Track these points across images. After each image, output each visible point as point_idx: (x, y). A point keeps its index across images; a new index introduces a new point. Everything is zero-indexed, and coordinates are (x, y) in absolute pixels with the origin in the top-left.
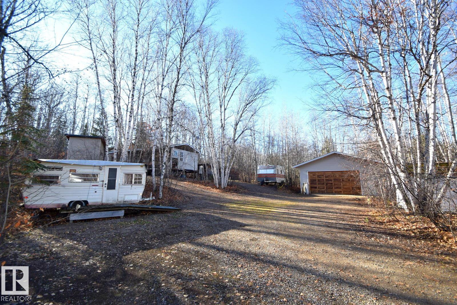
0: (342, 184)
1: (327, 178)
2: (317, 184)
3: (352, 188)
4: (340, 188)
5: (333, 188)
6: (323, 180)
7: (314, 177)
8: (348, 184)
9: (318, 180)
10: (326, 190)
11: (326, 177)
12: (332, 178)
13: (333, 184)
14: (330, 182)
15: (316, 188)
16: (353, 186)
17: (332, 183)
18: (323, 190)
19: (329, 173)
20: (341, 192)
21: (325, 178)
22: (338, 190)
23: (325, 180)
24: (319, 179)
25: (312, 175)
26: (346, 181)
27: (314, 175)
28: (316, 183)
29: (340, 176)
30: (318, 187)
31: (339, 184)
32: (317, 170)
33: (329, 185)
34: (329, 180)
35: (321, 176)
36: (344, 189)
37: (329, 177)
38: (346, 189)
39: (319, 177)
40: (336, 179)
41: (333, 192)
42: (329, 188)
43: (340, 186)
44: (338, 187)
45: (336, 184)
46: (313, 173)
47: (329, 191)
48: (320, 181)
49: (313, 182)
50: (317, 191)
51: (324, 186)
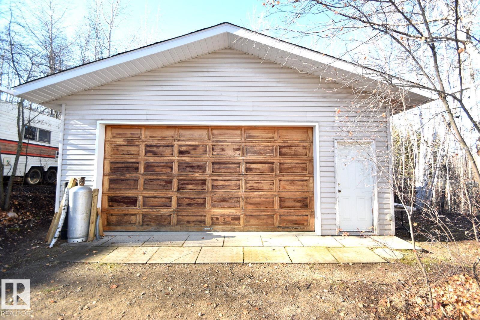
0: (242, 183)
1: (187, 159)
2: (141, 182)
3: (282, 200)
4: (235, 202)
5: (208, 200)
6: (169, 165)
7: (133, 150)
8: (265, 185)
9: (149, 167)
10: (177, 212)
11: (181, 153)
12: (207, 159)
13: (209, 184)
14: (198, 176)
15: (133, 202)
16: (284, 195)
17: (203, 182)
18: (164, 211)
19: (196, 134)
20: (237, 218)
21: (176, 158)
22: (227, 211)
23: (175, 166)
24: (152, 159)
25: (120, 141)
26: (261, 173)
27: (130, 143)
28: (136, 180)
29: (238, 149)
30: (144, 197)
31: (234, 182)
32: (145, 117)
33: (190, 187)
34: (192, 167)
35: (161, 149)
36: (250, 207)
37: (193, 152)
38: (257, 204)
39: (154, 149)
40: (224, 160)
41: (204, 222)
42: (189, 205)
43: (235, 195)
44: (226, 196)
45: (221, 183)
46: (129, 132)
47: (187, 219)
48: (153, 173)
49: (124, 175)
50: (139, 218)
51: (169, 193)
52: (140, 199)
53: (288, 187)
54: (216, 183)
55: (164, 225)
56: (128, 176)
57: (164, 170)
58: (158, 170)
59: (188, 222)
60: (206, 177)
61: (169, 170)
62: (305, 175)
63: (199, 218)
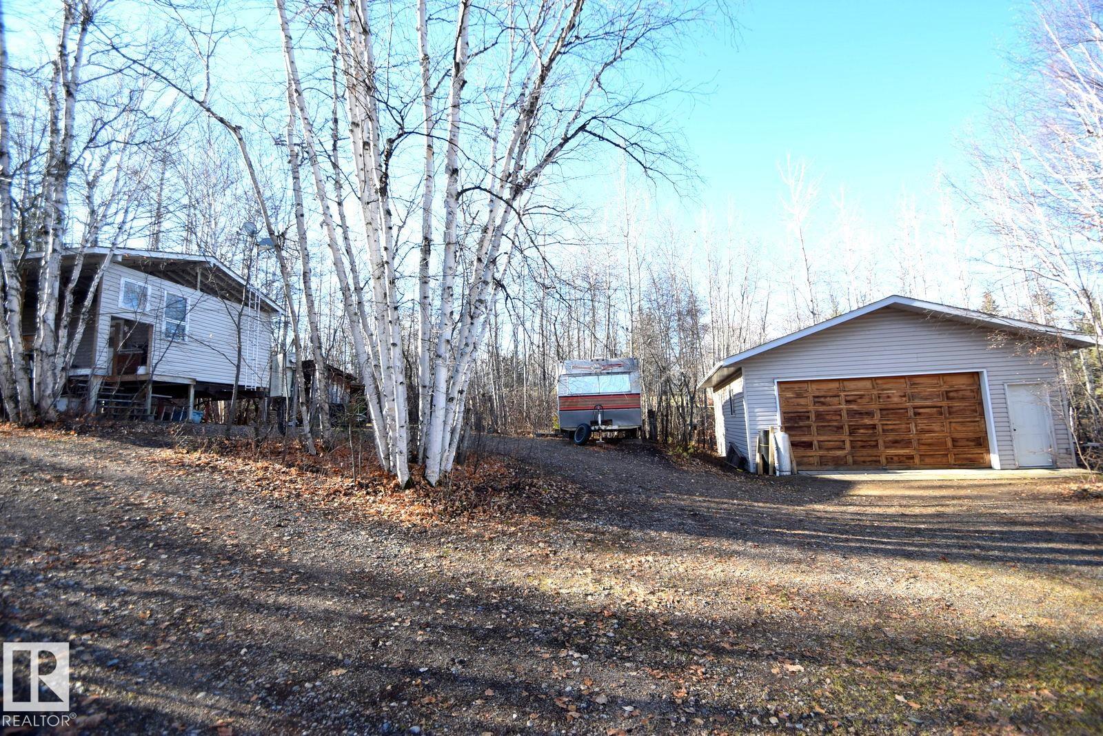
0: (913, 426)
1: (854, 407)
2: (814, 429)
3: (954, 440)
4: (908, 443)
5: (881, 442)
6: (838, 413)
7: (802, 401)
8: (936, 427)
9: (818, 415)
11: (847, 402)
12: (874, 407)
13: (880, 428)
14: (867, 421)
15: (809, 445)
16: (956, 435)
17: (874, 427)
18: (839, 453)
20: (911, 457)
21: (843, 406)
22: (901, 452)
23: (844, 414)
24: (821, 408)
25: (789, 395)
26: (930, 416)
27: (799, 396)
28: (809, 427)
29: (904, 396)
30: (819, 441)
31: (904, 426)
32: (815, 374)
33: (862, 431)
34: (861, 414)
35: (828, 399)
36: (923, 447)
37: (859, 401)
38: (929, 445)
39: (822, 400)
40: (891, 406)
41: (879, 461)
42: (863, 447)
43: (906, 437)
44: (898, 438)
45: (891, 427)
46: (796, 386)
47: (862, 459)
48: (824, 420)
49: (797, 423)
50: (816, 460)
51: (843, 438)
52: (815, 443)
53: (959, 429)
54: (886, 427)
55: (842, 465)
56: (801, 424)
57: (834, 418)
58: (828, 417)
59: (864, 462)
60: (876, 422)
61: (838, 418)
62: (975, 417)
63: (874, 458)
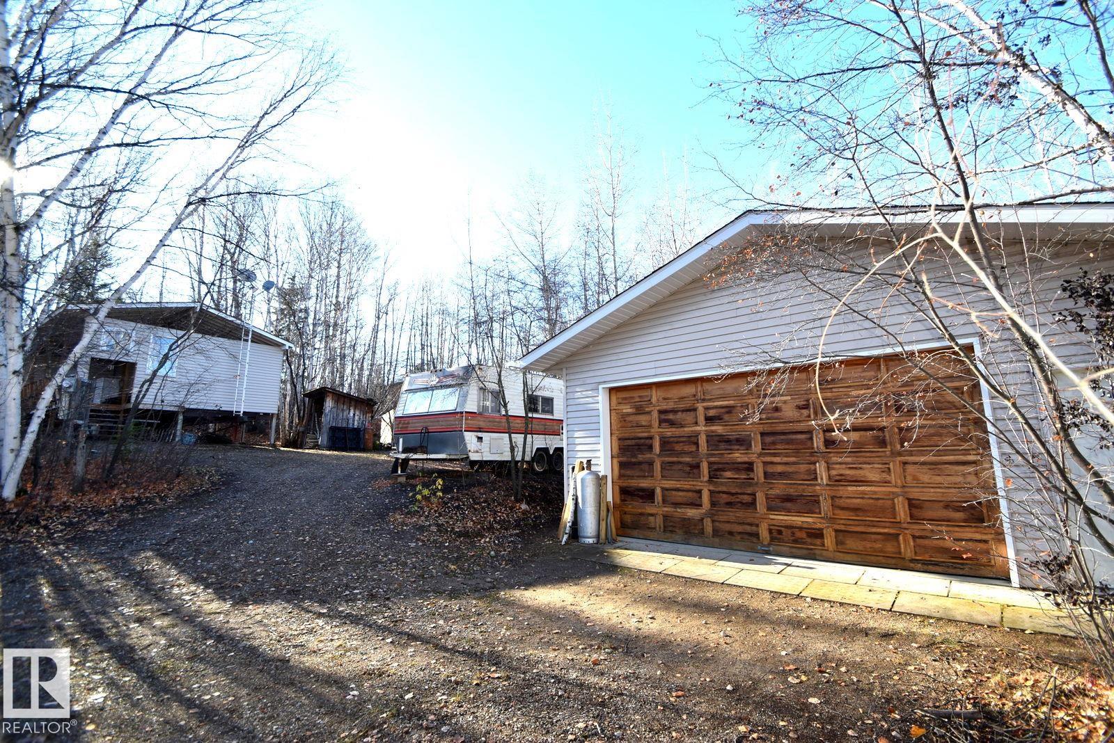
0: (821, 468)
1: (718, 428)
2: (657, 466)
3: (913, 504)
4: (811, 504)
5: (760, 498)
6: (693, 440)
7: (643, 419)
8: (871, 473)
9: (665, 443)
10: (711, 514)
11: (709, 420)
12: (752, 427)
13: (759, 470)
14: (738, 456)
15: (649, 495)
16: (915, 493)
17: (749, 467)
18: (692, 513)
20: (818, 534)
21: (702, 428)
23: (702, 440)
24: (669, 432)
25: (627, 409)
26: (857, 449)
27: (640, 410)
28: (651, 464)
29: (806, 407)
30: (663, 489)
31: (803, 468)
32: (653, 372)
33: (728, 474)
34: (728, 441)
35: (679, 415)
36: (843, 515)
37: (726, 417)
38: (856, 510)
39: (671, 416)
40: (781, 427)
41: (757, 535)
42: (729, 504)
43: (808, 491)
44: (792, 491)
45: (780, 469)
46: (636, 394)
47: (727, 527)
48: (672, 452)
49: (634, 456)
50: (659, 521)
51: (698, 485)
52: (658, 491)
53: (925, 478)
54: (770, 469)
55: (696, 535)
56: (641, 457)
57: (686, 448)
58: (678, 447)
59: (731, 533)
60: (753, 458)
61: (693, 448)
62: (966, 452)
63: (748, 528)
